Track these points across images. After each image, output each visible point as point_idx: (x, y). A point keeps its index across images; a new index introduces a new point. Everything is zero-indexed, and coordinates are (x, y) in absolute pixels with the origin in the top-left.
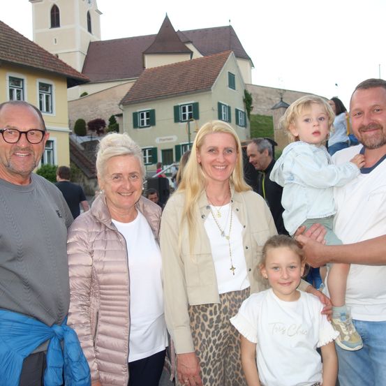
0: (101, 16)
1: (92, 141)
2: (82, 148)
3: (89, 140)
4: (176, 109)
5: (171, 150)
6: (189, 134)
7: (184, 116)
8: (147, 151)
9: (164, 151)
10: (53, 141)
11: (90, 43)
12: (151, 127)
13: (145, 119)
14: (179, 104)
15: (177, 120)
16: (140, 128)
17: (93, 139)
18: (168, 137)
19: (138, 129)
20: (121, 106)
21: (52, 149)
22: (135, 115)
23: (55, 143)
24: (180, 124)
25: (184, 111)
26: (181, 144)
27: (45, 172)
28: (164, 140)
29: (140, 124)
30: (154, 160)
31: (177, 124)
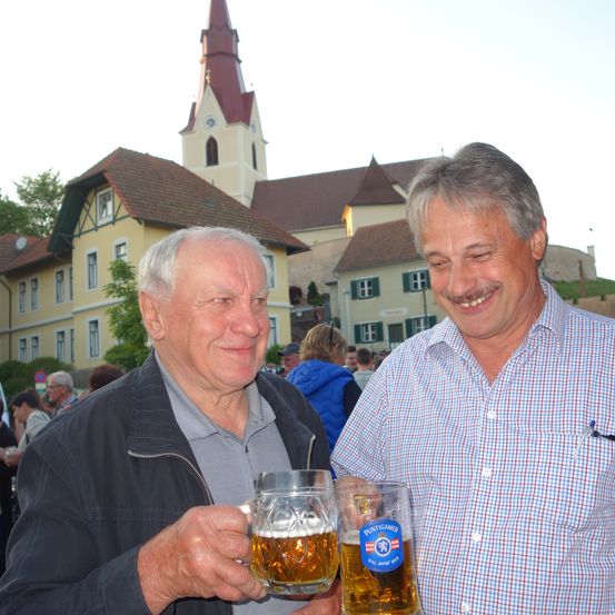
0: (266, 146)
4: (406, 277)
5: (400, 325)
6: (425, 306)
7: (416, 284)
8: (369, 326)
9: (391, 326)
10: (274, 319)
11: (255, 183)
12: (374, 299)
13: (366, 288)
14: (410, 271)
15: (407, 289)
16: (361, 299)
18: (396, 310)
19: (358, 301)
20: (337, 274)
21: (275, 328)
22: (354, 284)
23: (277, 320)
24: (410, 294)
25: (415, 278)
26: (413, 317)
28: (392, 313)
29: (360, 294)
30: (379, 337)
31: (407, 294)
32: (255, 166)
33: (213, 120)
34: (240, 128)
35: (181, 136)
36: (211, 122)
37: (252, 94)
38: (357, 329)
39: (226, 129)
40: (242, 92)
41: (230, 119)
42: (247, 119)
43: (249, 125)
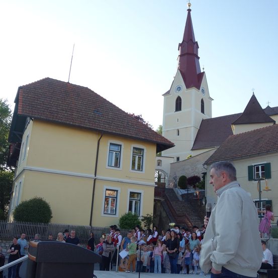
0: (212, 101)
3: (186, 192)
4: (250, 168)
6: (260, 192)
7: (258, 174)
10: (140, 194)
11: (203, 120)
14: (253, 165)
15: (251, 178)
17: (189, 192)
21: (140, 200)
24: (253, 182)
25: (258, 169)
32: (203, 111)
33: (180, 87)
34: (193, 90)
35: (163, 97)
36: (179, 89)
37: (204, 72)
39: (186, 92)
40: (198, 73)
41: (188, 86)
42: (198, 87)
43: (199, 89)
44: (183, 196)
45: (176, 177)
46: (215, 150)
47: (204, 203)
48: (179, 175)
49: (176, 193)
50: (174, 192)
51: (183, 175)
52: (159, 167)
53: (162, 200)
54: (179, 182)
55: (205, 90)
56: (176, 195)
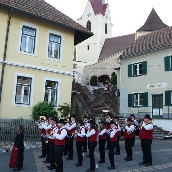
0: (113, 26)
1: (99, 89)
2: (92, 93)
3: (97, 88)
4: (167, 59)
5: (162, 95)
8: (139, 95)
9: (153, 96)
10: (57, 82)
11: (106, 39)
12: (143, 76)
13: (138, 69)
14: (170, 55)
16: (134, 76)
17: (100, 88)
18: (158, 84)
19: (132, 78)
20: (119, 60)
21: (57, 89)
22: (130, 67)
23: (59, 83)
26: (171, 90)
27: (39, 109)
28: (154, 86)
29: (133, 73)
30: (144, 103)
31: (167, 72)
32: (106, 32)
34: (100, 16)
36: (89, 15)
37: (107, 4)
38: (130, 96)
39: (94, 17)
40: (103, 4)
41: (96, 13)
42: (103, 14)
43: (104, 16)
44: (94, 91)
45: (88, 77)
46: (122, 53)
47: (117, 95)
48: (91, 75)
49: (89, 89)
50: (87, 88)
51: (94, 75)
52: (74, 70)
53: (78, 93)
54: (91, 80)
55: (108, 17)
56: (88, 91)
